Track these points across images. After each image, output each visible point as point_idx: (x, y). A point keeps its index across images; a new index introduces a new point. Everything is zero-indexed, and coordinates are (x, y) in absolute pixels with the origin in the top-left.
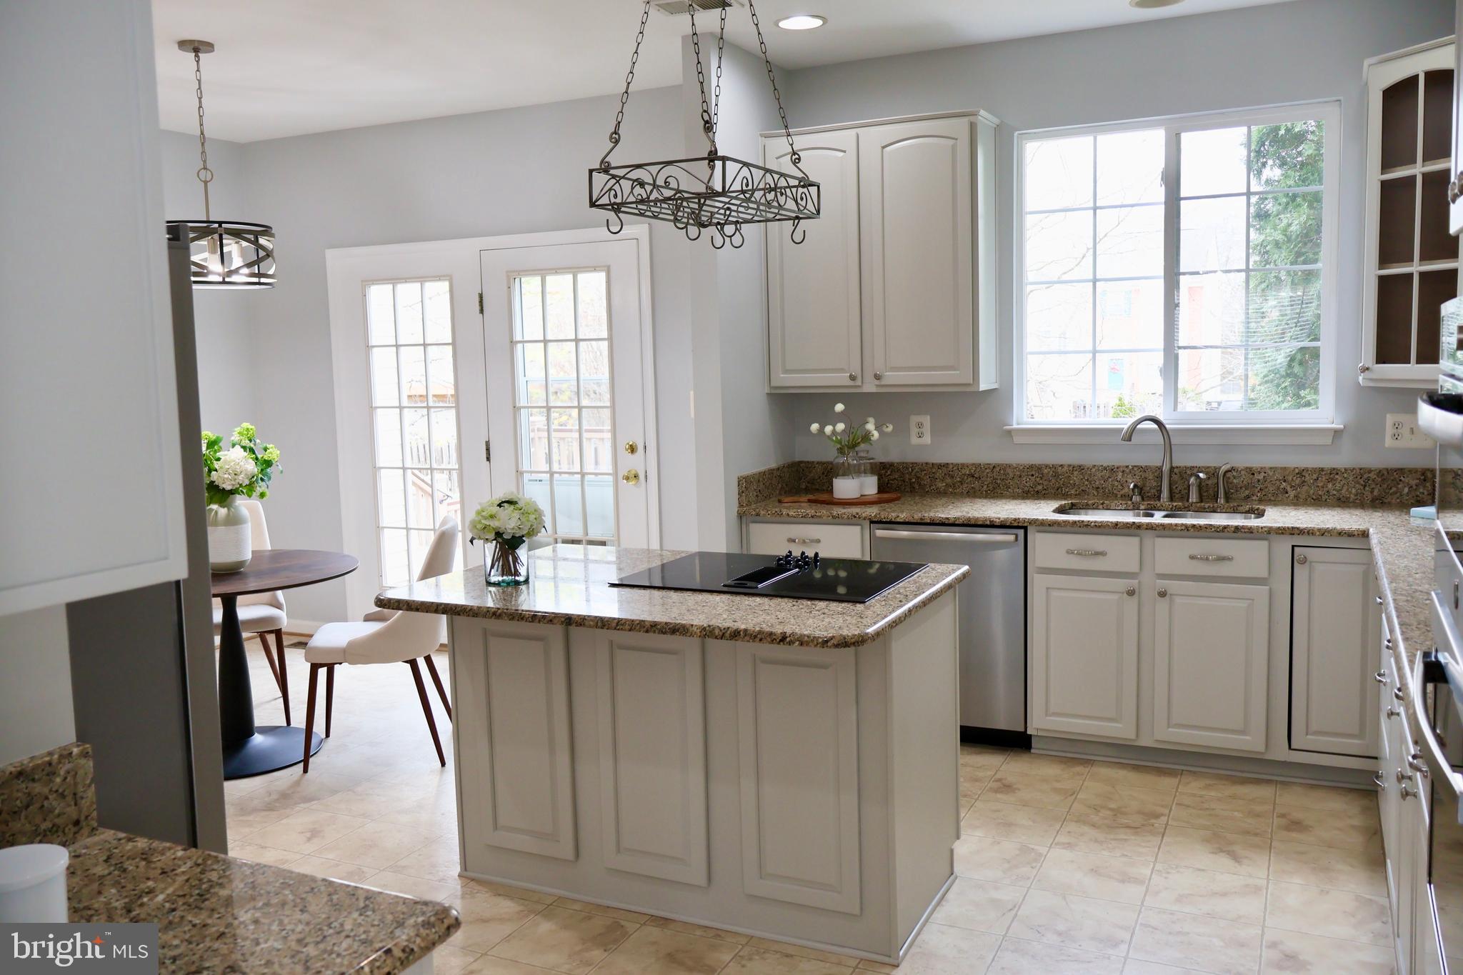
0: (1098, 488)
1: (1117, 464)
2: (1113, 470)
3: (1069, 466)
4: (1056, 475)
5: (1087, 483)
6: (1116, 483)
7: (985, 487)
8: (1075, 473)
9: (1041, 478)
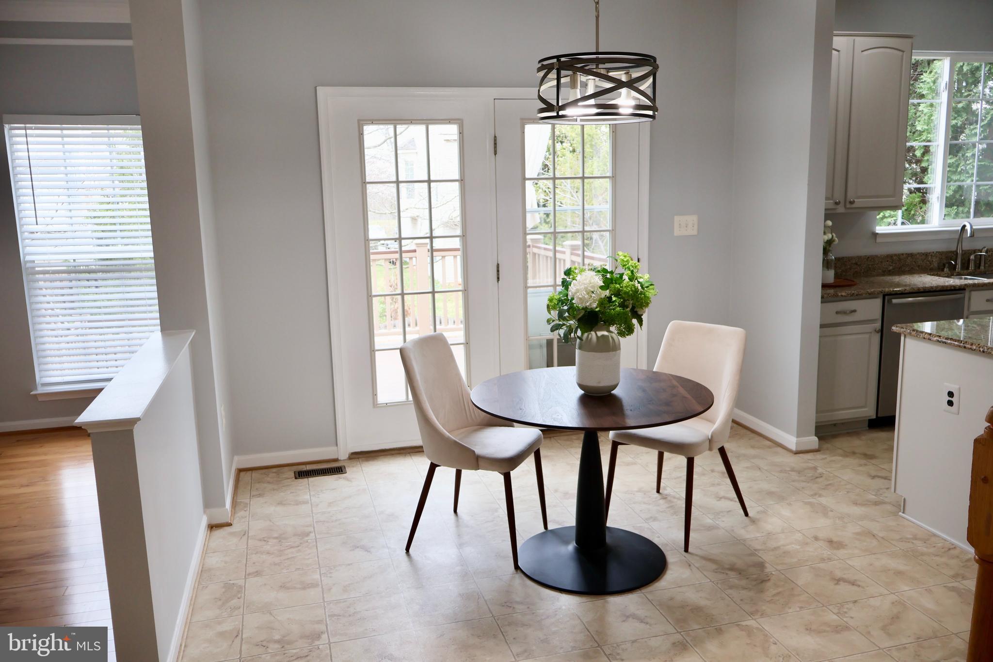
0: (919, 266)
1: (929, 251)
2: (926, 255)
3: (906, 254)
4: (900, 260)
5: (914, 263)
6: (928, 262)
7: (863, 270)
8: (909, 258)
9: (892, 262)
